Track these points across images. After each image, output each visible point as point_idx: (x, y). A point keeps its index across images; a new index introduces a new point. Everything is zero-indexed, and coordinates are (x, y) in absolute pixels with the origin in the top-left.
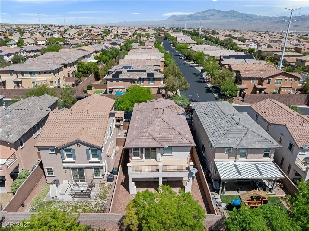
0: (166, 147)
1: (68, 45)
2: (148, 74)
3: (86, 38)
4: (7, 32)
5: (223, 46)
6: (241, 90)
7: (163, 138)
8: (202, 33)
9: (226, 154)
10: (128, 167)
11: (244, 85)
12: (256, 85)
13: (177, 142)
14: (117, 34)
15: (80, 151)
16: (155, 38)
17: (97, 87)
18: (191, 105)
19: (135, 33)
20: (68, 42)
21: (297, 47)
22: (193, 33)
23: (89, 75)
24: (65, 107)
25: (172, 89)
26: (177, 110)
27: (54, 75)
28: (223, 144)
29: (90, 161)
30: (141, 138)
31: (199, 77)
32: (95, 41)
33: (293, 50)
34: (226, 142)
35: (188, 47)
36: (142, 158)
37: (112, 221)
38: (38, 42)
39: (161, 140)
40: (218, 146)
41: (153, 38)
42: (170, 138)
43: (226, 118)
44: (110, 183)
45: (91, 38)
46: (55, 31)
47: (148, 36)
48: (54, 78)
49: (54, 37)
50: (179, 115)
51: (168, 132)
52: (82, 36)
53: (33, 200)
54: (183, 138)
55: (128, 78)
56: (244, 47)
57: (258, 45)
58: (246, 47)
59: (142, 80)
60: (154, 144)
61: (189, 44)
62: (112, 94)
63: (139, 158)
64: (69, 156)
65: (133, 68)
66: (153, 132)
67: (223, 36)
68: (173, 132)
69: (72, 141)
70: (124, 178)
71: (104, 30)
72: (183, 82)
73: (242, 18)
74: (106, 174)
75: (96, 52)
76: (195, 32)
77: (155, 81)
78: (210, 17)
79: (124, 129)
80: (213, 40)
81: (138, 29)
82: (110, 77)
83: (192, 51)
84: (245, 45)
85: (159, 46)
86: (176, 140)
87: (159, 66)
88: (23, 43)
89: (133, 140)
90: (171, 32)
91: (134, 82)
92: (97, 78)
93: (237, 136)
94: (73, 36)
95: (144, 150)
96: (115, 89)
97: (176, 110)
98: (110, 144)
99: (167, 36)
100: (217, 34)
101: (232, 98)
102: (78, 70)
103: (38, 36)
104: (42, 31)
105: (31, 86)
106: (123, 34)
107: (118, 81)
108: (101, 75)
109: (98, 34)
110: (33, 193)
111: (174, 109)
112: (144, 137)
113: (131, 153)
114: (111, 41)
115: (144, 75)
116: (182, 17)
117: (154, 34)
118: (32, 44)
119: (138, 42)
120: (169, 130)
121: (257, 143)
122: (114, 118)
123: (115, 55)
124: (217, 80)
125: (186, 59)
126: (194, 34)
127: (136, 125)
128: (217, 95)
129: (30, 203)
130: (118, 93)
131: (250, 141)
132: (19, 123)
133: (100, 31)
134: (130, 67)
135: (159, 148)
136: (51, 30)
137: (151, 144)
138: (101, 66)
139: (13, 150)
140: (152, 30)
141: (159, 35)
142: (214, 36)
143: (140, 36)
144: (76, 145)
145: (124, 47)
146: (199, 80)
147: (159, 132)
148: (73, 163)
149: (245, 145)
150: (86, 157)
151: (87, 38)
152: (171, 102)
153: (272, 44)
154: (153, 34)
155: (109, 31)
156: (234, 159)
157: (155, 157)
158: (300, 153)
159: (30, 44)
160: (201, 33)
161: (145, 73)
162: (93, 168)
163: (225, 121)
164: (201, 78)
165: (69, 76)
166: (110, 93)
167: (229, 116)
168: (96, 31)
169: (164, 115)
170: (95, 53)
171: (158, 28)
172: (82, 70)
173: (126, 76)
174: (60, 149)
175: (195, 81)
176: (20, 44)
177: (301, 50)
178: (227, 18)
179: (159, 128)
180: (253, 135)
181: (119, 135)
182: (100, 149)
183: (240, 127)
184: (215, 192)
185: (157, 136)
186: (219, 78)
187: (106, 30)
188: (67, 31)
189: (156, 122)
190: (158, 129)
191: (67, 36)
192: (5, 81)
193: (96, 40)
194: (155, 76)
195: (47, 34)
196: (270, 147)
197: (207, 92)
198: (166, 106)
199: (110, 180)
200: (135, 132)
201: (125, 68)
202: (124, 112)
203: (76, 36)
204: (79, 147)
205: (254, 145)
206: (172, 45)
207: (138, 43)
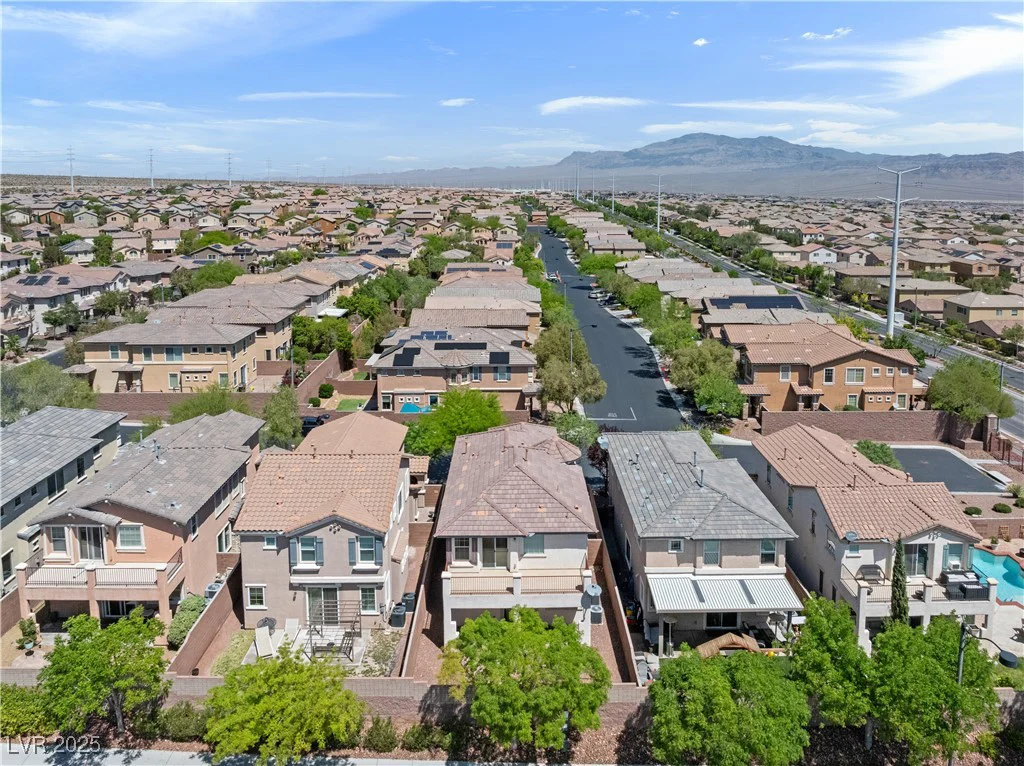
0: (531, 535)
1: (247, 254)
2: (492, 354)
3: (300, 232)
4: (57, 210)
5: (729, 255)
6: (754, 400)
7: (524, 515)
8: (667, 213)
9: (672, 554)
10: (444, 581)
11: (760, 385)
12: (795, 384)
13: (556, 525)
14: (398, 216)
15: (334, 542)
16: (515, 233)
17: (347, 388)
18: (600, 440)
19: (452, 216)
20: (247, 246)
21: (958, 259)
22: (640, 213)
23: (325, 355)
24: (275, 443)
25: (559, 395)
26: (562, 451)
27: (233, 355)
28: (662, 530)
29: (355, 567)
30: (474, 513)
31: (643, 360)
32: (328, 240)
33: (947, 270)
34: (668, 525)
35: (617, 265)
36: (476, 564)
37: (407, 700)
38: (154, 243)
39: (520, 520)
40: (651, 535)
41: (509, 231)
42: (539, 515)
43: (676, 471)
44: (396, 629)
45: (317, 232)
46: (203, 207)
47: (493, 224)
48: (231, 365)
49: (201, 228)
50: (567, 463)
51: (536, 500)
52: (287, 223)
53: (215, 662)
54: (570, 515)
55: (436, 365)
56: (794, 260)
57: (838, 254)
58: (802, 259)
59: (476, 370)
60: (502, 528)
61: (622, 251)
62: (390, 410)
63: (467, 563)
64: (307, 555)
65: (450, 337)
66: (501, 501)
67: (732, 223)
68: (547, 500)
69: (321, 517)
70: (430, 620)
71: (355, 205)
72: (589, 378)
73: (801, 159)
74: (388, 602)
75: (341, 284)
76: (644, 210)
77: (512, 375)
78: (694, 158)
79: (426, 505)
80: (699, 237)
81: (464, 199)
82: (388, 362)
83: (626, 280)
84: (798, 255)
85: (529, 259)
86: (553, 520)
87: (525, 328)
88: (111, 249)
89: (455, 519)
90: (568, 209)
91: (454, 377)
92: (346, 363)
93: (695, 512)
94: (259, 224)
95: (480, 543)
96: (400, 397)
97: (557, 452)
98: (398, 534)
99: (554, 224)
100: (714, 217)
101: (731, 422)
102: (294, 341)
103: (152, 222)
104: (162, 206)
105: (167, 388)
106: (416, 219)
107: (410, 373)
108: (358, 354)
109: (338, 216)
110: (212, 648)
111: (555, 448)
112: (481, 513)
113: (451, 550)
114: (380, 243)
115: (482, 358)
116: (606, 158)
117: (514, 218)
118: (139, 253)
119: (462, 248)
120: (538, 496)
121: (740, 527)
122: (406, 473)
123: (395, 293)
124: (685, 371)
125: (610, 302)
126: (640, 216)
127: (461, 487)
128: (690, 413)
129: (210, 670)
130: (407, 406)
131: (726, 522)
132: (188, 480)
133: (345, 208)
134: (443, 334)
135: (515, 537)
136: (189, 203)
137: (497, 528)
138: (358, 327)
139: (179, 540)
140: (508, 202)
141: (531, 220)
142: (702, 225)
143: (470, 224)
144: (328, 528)
145: (422, 265)
146: (641, 368)
147: (515, 501)
148: (315, 572)
149: (713, 532)
150: (347, 560)
151: (304, 231)
152: (550, 432)
153: (881, 252)
154: (509, 217)
155: (371, 206)
156: (692, 569)
157: (505, 563)
158: (847, 553)
159: (133, 251)
160: (661, 212)
161: (483, 352)
162: (361, 587)
163: (673, 477)
164: (647, 361)
165: (269, 358)
166: (384, 408)
167: (685, 466)
168: (330, 206)
169: (529, 463)
170: (338, 288)
171: (526, 192)
172: (306, 339)
173: (433, 359)
174: (290, 538)
175: (630, 372)
176: (103, 252)
177: (971, 270)
178: (752, 159)
179: (516, 491)
180: (732, 509)
181: (416, 517)
182: (381, 539)
183: (706, 491)
184: (648, 651)
185: (510, 510)
186: (691, 365)
187: (361, 202)
188: (241, 207)
189: (508, 478)
190: (513, 494)
191: (243, 224)
192: (95, 370)
193: (333, 239)
194: (513, 361)
195: (178, 218)
196: (771, 536)
197: (660, 406)
198: (536, 443)
199: (396, 620)
200: (459, 503)
201: (430, 335)
202: (429, 458)
203: (268, 224)
204: (335, 532)
205: (734, 532)
206: (569, 251)
207: (465, 250)
